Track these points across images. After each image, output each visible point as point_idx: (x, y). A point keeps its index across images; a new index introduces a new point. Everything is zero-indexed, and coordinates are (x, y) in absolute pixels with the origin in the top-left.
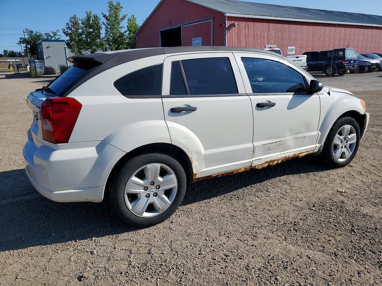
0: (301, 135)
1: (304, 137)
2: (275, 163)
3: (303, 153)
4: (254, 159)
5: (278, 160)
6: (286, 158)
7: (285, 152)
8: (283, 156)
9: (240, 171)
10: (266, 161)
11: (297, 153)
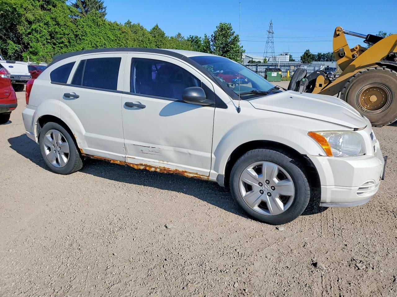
0: (185, 150)
1: (190, 154)
2: (153, 169)
3: (190, 173)
4: (127, 156)
5: (156, 168)
6: (165, 169)
7: (165, 162)
8: (162, 165)
9: (116, 162)
10: (141, 163)
11: (180, 170)
